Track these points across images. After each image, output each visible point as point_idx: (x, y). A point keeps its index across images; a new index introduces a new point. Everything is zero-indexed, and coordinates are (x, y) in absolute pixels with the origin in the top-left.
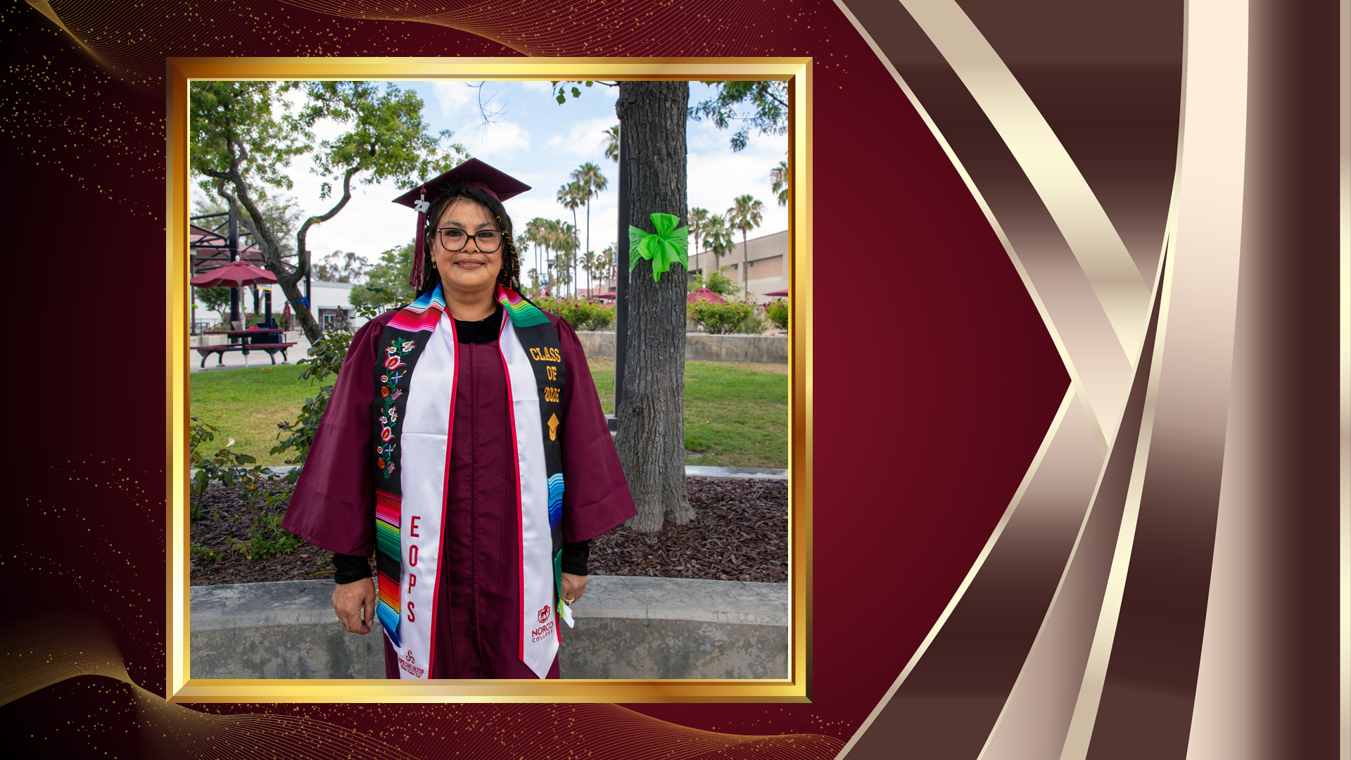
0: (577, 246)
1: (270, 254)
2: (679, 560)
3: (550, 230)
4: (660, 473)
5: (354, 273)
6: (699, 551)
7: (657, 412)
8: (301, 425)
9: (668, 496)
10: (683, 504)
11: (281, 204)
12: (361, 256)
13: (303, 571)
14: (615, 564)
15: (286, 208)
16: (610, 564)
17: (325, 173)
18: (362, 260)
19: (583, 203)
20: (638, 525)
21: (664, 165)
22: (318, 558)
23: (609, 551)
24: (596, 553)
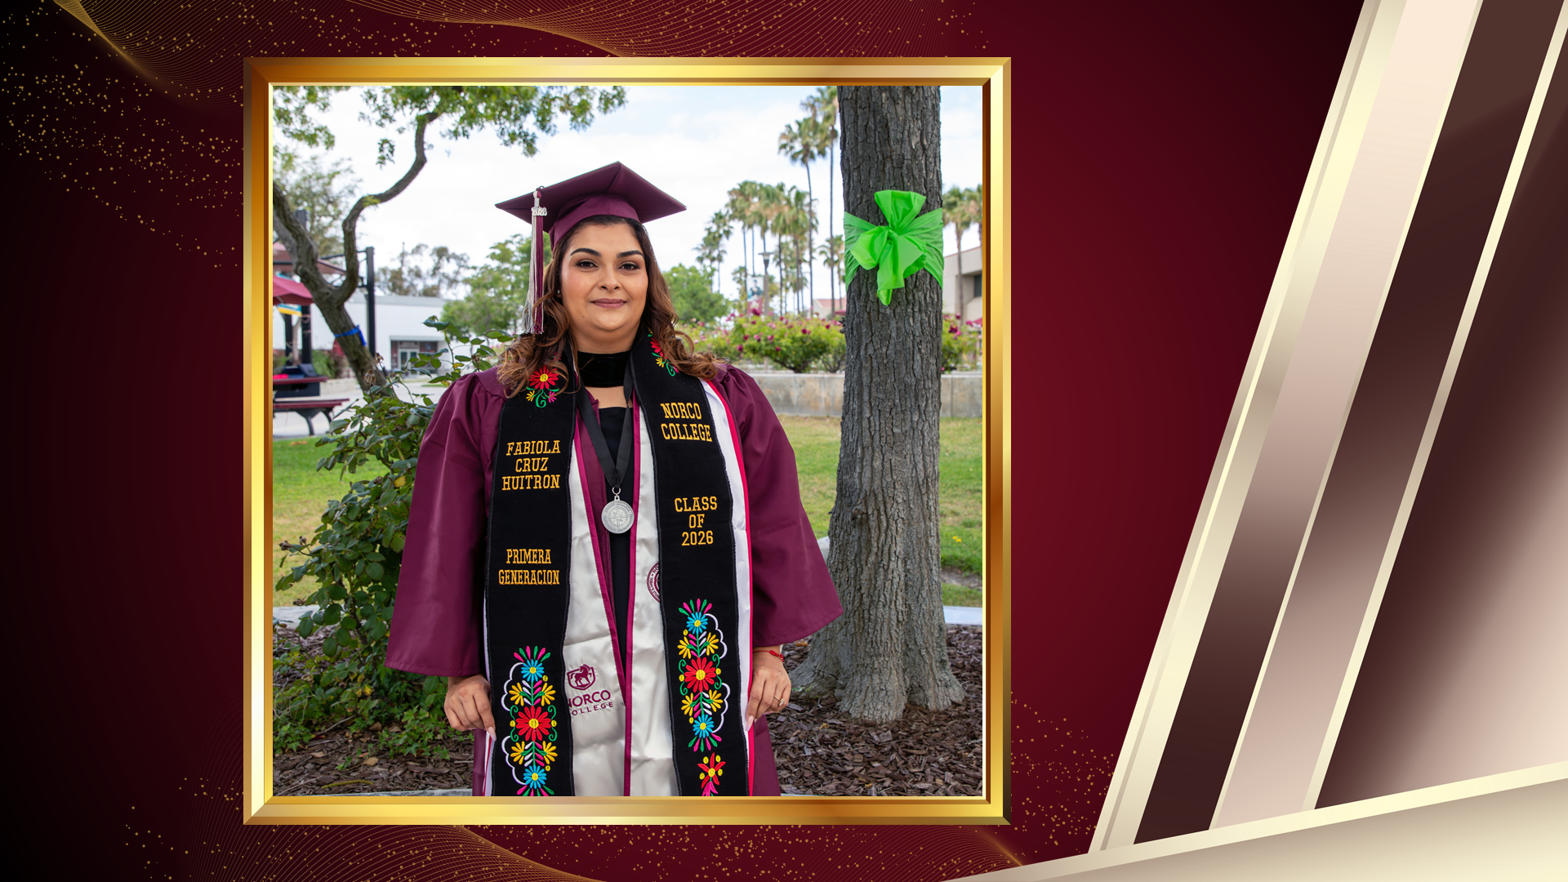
0: (813, 227)
1: (299, 257)
2: (923, 772)
3: (767, 202)
4: (898, 621)
5: (446, 281)
6: (960, 758)
7: (891, 520)
8: (317, 546)
9: (914, 660)
10: (939, 675)
11: (325, 170)
12: (458, 253)
13: (313, 780)
14: (816, 775)
15: (332, 176)
16: (807, 774)
17: (384, 121)
18: (459, 259)
19: (822, 153)
20: (861, 709)
21: (899, 109)
22: (340, 759)
23: (808, 752)
24: (786, 754)
